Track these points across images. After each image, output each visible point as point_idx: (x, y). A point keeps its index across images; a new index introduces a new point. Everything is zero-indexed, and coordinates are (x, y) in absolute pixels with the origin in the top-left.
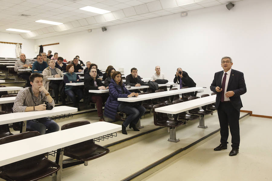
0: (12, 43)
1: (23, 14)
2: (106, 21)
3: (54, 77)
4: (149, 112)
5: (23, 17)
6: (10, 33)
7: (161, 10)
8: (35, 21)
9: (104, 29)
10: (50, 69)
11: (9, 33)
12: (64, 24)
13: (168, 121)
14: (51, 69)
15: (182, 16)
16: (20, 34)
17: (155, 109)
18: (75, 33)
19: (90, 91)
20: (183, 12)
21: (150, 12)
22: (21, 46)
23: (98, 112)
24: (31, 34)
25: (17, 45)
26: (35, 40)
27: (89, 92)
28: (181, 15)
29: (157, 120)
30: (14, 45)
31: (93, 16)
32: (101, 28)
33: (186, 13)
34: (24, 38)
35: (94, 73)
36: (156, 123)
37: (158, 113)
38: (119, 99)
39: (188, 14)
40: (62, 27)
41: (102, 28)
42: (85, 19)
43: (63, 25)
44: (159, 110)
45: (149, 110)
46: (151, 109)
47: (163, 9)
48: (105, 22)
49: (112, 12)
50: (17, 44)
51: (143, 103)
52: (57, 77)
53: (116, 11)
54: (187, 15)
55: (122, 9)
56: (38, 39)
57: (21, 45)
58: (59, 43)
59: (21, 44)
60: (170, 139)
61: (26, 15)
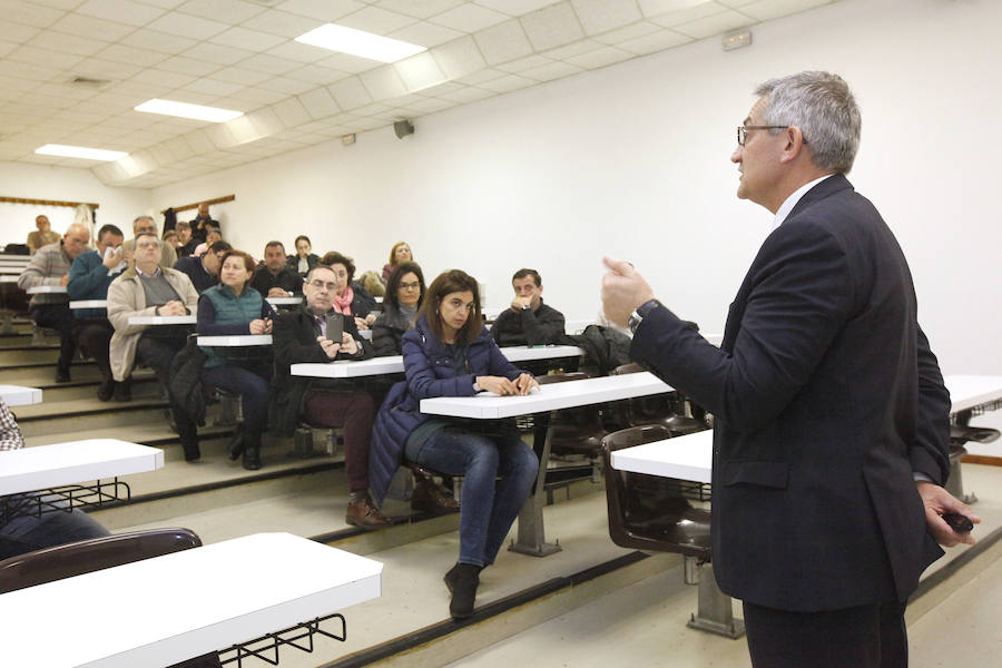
0: (62, 204)
1: (81, 75)
2: (407, 90)
3: (157, 314)
4: (586, 473)
5: (85, 92)
6: (54, 165)
7: (634, 23)
8: (132, 108)
9: (405, 128)
10: (136, 278)
11: (52, 166)
12: (246, 114)
13: (686, 522)
14: (141, 277)
15: (728, 49)
16: (92, 170)
17: (613, 453)
18: (290, 151)
19: (298, 370)
20: (733, 32)
21: (587, 38)
22: (94, 215)
23: (346, 469)
24: (129, 166)
25: (78, 212)
26: (150, 189)
27: (293, 373)
28: (725, 45)
29: (627, 514)
30: (69, 209)
31: (357, 75)
32: (392, 127)
33: (747, 35)
34: (106, 185)
35: (325, 289)
36: (618, 529)
37: (633, 476)
38: (429, 406)
39: (754, 38)
40: (240, 127)
41: (396, 124)
42: (326, 87)
43: (245, 119)
44: (634, 459)
45: (587, 463)
46: (594, 456)
47: (643, 19)
48: (406, 93)
49: (429, 49)
50: (81, 208)
51: (555, 424)
52: (174, 314)
53: (446, 43)
54: (751, 43)
55: (472, 35)
56: (159, 187)
57: (96, 211)
58: (232, 198)
59: (94, 207)
60: (701, 614)
61: (94, 82)
